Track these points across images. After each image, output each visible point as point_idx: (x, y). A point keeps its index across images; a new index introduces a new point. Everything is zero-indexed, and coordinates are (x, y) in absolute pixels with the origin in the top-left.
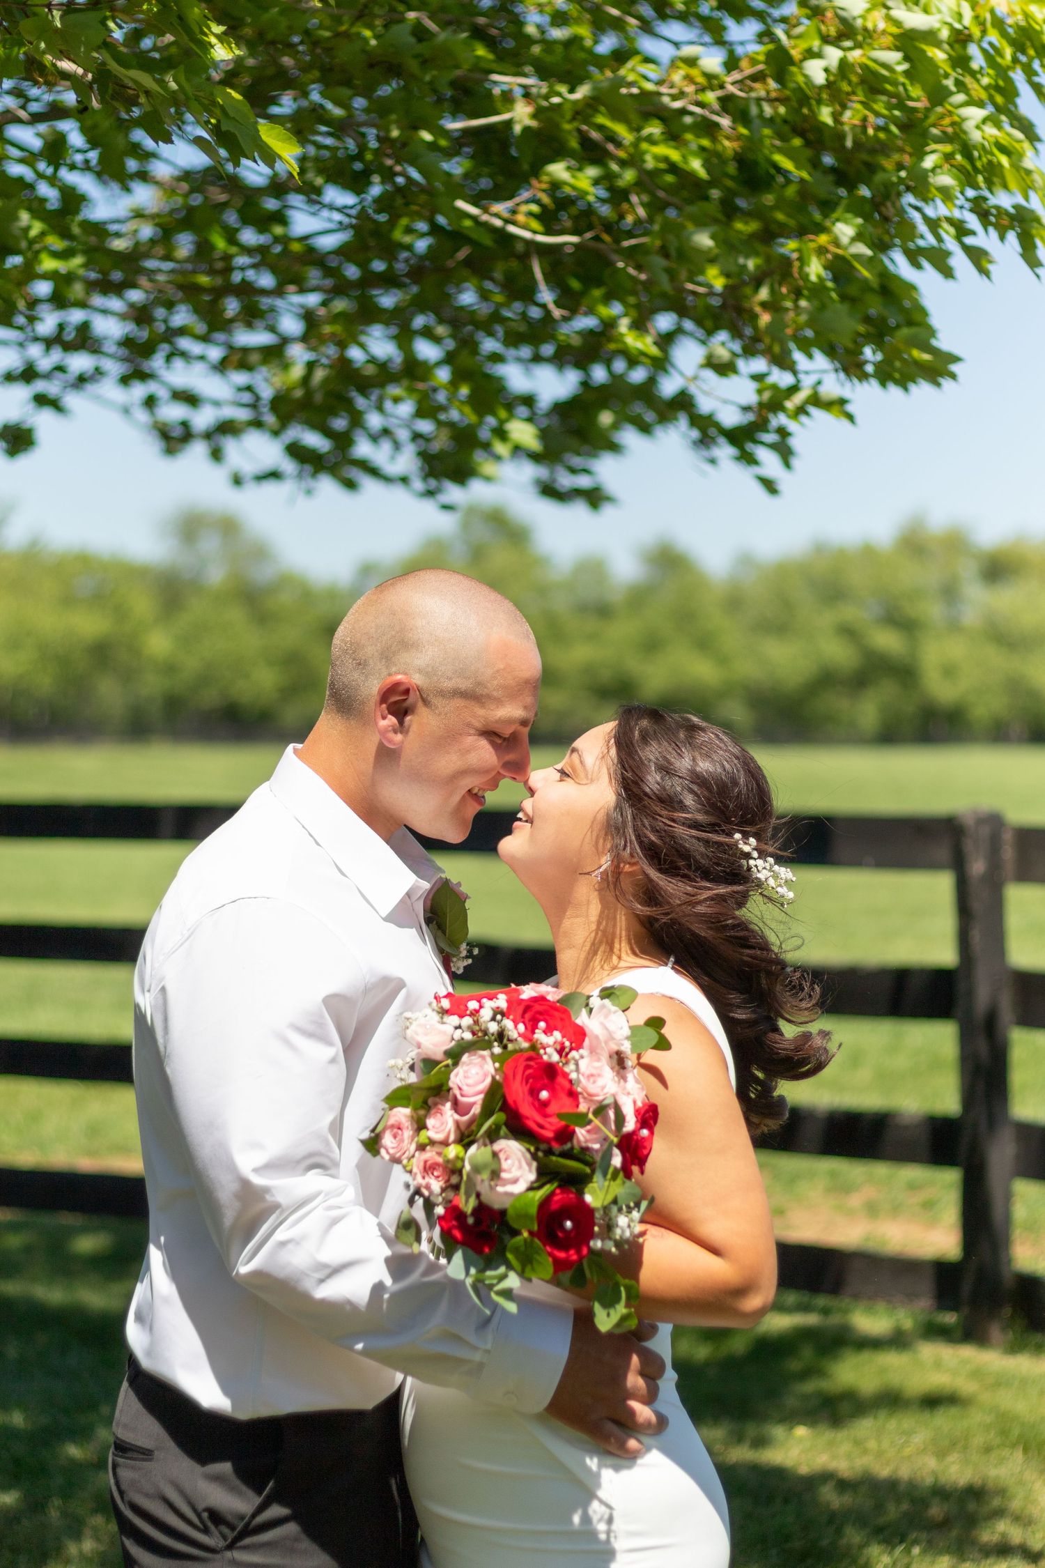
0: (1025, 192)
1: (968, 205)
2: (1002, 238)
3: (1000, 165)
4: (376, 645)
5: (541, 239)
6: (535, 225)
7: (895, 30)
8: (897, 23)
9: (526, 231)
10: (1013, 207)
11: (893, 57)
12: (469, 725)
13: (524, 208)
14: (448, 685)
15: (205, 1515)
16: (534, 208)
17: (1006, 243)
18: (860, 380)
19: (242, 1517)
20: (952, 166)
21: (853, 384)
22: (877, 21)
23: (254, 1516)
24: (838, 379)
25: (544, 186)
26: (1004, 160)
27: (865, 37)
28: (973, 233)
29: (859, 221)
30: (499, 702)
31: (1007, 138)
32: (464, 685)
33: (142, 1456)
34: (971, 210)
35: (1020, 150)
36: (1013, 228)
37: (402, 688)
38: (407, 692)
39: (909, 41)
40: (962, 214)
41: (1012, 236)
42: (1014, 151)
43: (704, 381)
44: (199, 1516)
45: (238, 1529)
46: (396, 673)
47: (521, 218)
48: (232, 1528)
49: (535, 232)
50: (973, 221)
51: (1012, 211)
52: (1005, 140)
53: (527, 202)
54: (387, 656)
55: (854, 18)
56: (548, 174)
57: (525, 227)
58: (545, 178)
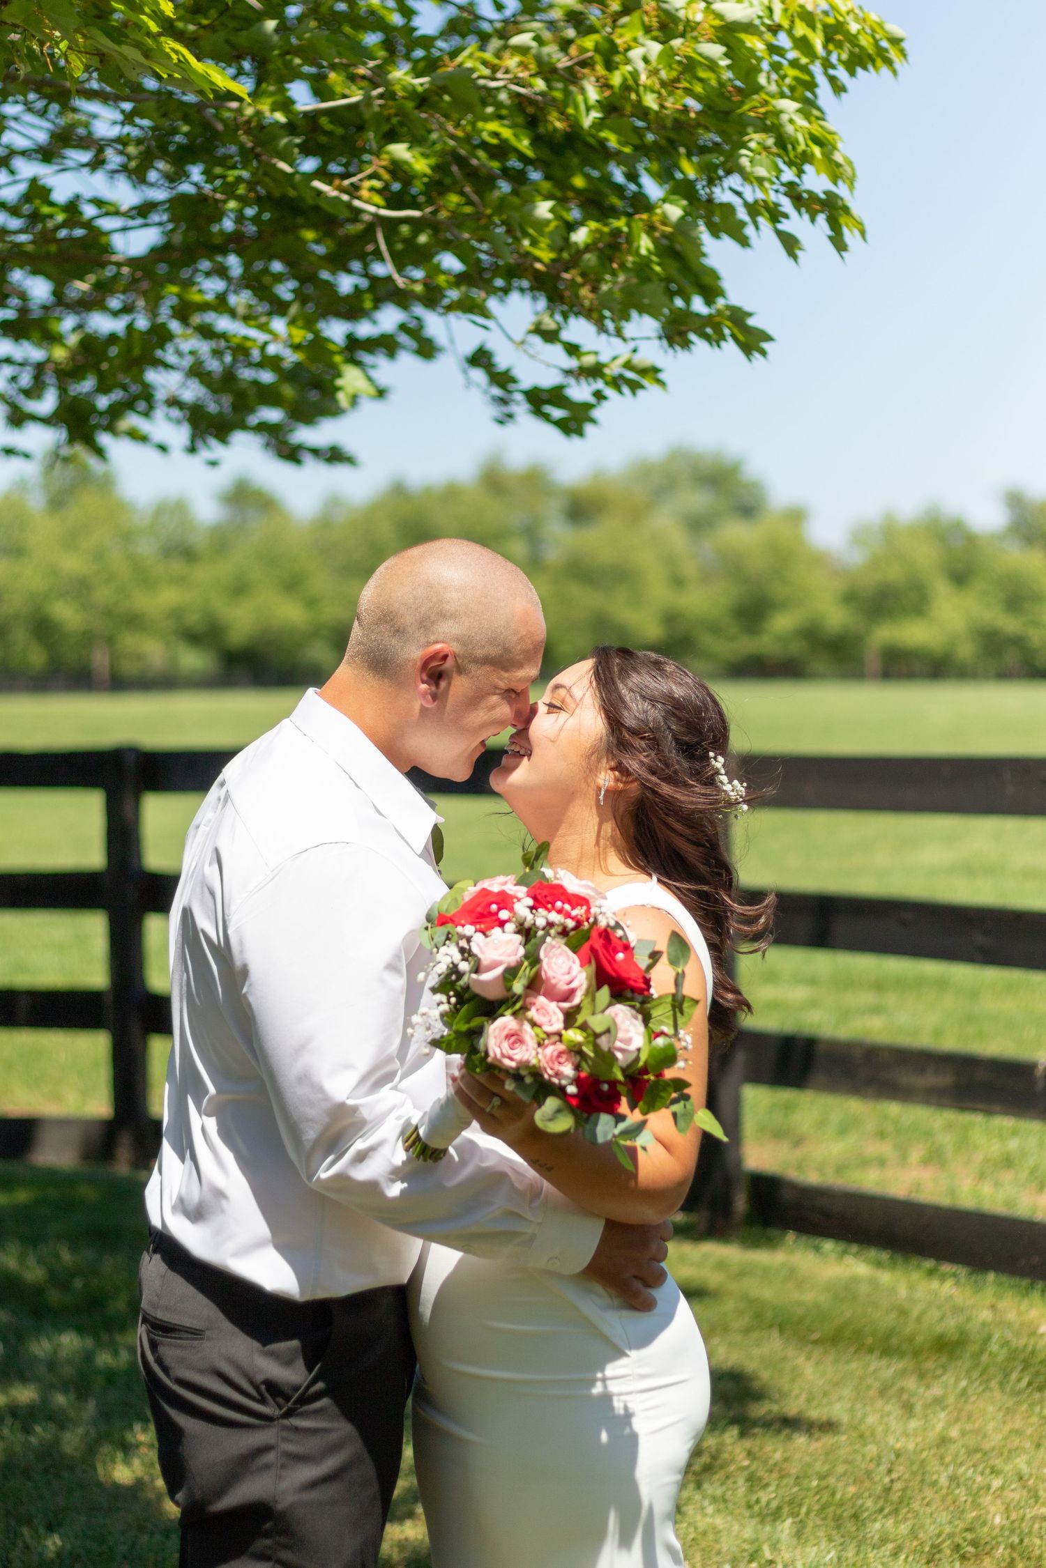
0: (835, 179)
1: (782, 189)
2: (813, 220)
3: (813, 155)
4: (415, 615)
5: (385, 212)
6: (378, 199)
7: (717, 23)
8: (719, 16)
9: (371, 205)
10: (825, 193)
11: (715, 51)
12: (496, 687)
13: (367, 184)
14: (480, 652)
15: (263, 1387)
16: (377, 184)
17: (816, 224)
18: (682, 347)
19: (296, 1389)
20: (769, 153)
21: (675, 351)
22: (697, 14)
23: (308, 1387)
24: (661, 346)
25: (384, 163)
26: (817, 151)
27: (688, 30)
28: (786, 216)
29: (684, 203)
30: (520, 665)
31: (820, 130)
32: (493, 651)
33: (190, 1336)
34: (786, 194)
35: (832, 141)
36: (822, 212)
37: (442, 654)
38: (445, 657)
39: (729, 33)
40: (777, 198)
41: (821, 218)
42: (826, 142)
43: (530, 345)
44: (256, 1387)
45: (293, 1400)
46: (436, 642)
47: (365, 193)
48: (287, 1399)
49: (378, 206)
50: (787, 205)
51: (823, 196)
52: (817, 131)
53: (370, 177)
54: (425, 624)
55: (677, 10)
56: (388, 153)
57: (368, 202)
58: (385, 156)
